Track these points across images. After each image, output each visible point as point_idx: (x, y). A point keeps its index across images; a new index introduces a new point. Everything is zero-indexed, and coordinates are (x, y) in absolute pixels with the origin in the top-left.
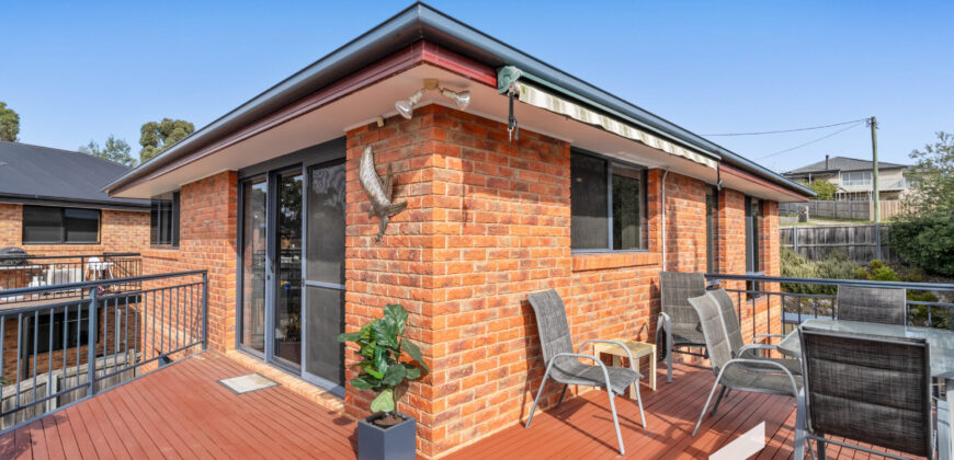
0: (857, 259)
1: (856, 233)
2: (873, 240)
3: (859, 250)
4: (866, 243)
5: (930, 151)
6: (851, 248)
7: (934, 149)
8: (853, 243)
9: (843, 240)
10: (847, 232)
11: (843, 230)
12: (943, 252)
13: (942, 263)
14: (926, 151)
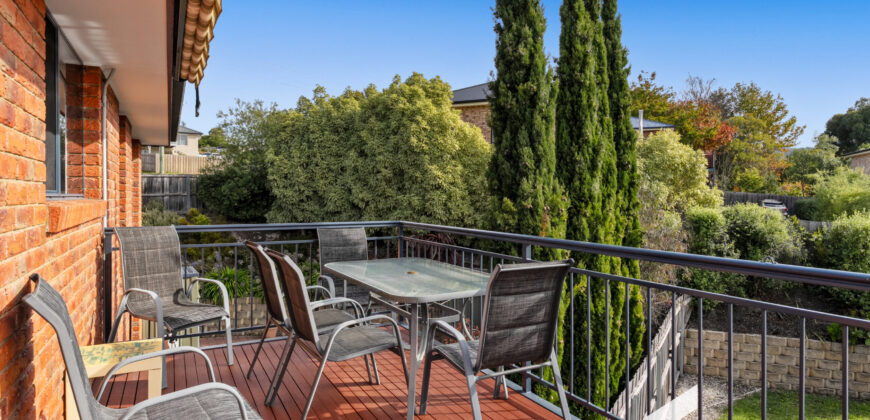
0: (171, 208)
1: (170, 183)
2: (184, 190)
3: (173, 200)
4: (178, 193)
5: (232, 113)
6: (166, 198)
7: (234, 112)
8: (168, 193)
9: (159, 191)
10: (163, 182)
11: (159, 180)
12: (240, 201)
13: (237, 210)
14: (228, 113)
